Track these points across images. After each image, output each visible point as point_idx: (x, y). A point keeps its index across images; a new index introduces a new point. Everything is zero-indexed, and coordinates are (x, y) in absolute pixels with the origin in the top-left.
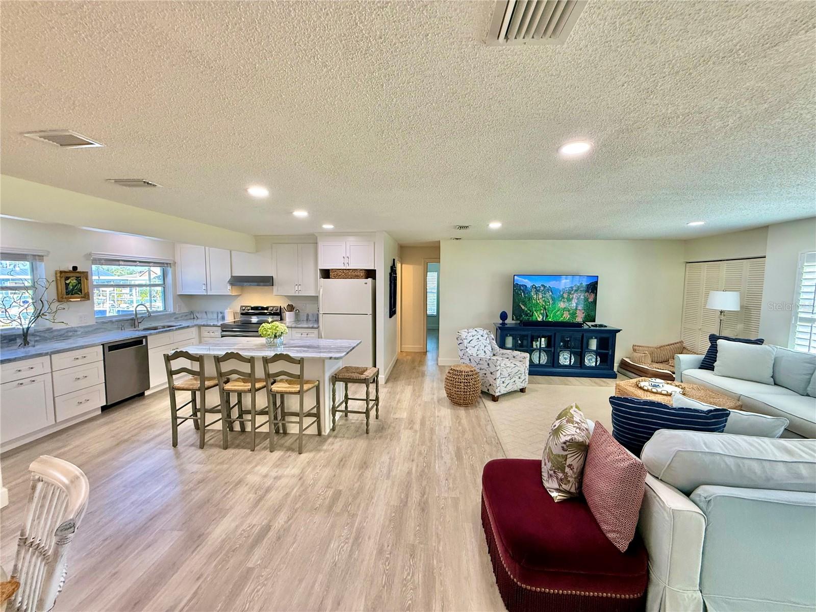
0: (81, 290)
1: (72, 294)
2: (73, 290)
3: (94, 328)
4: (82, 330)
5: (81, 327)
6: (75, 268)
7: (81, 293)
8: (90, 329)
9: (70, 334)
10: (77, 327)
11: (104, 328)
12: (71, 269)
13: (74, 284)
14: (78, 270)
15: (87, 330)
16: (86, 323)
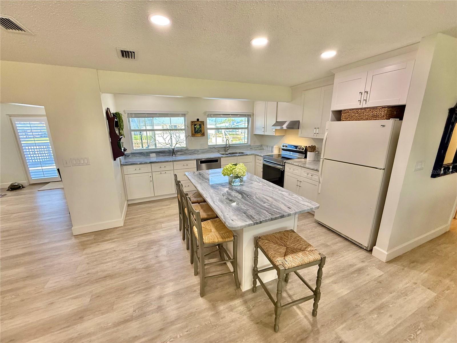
0: (201, 131)
1: (197, 133)
2: (198, 131)
3: (207, 150)
4: (201, 151)
5: (201, 149)
6: (198, 120)
7: (201, 132)
8: (205, 151)
9: (196, 152)
10: (199, 149)
11: (211, 151)
12: (196, 120)
13: (198, 128)
14: (199, 121)
15: (203, 151)
16: (204, 147)
